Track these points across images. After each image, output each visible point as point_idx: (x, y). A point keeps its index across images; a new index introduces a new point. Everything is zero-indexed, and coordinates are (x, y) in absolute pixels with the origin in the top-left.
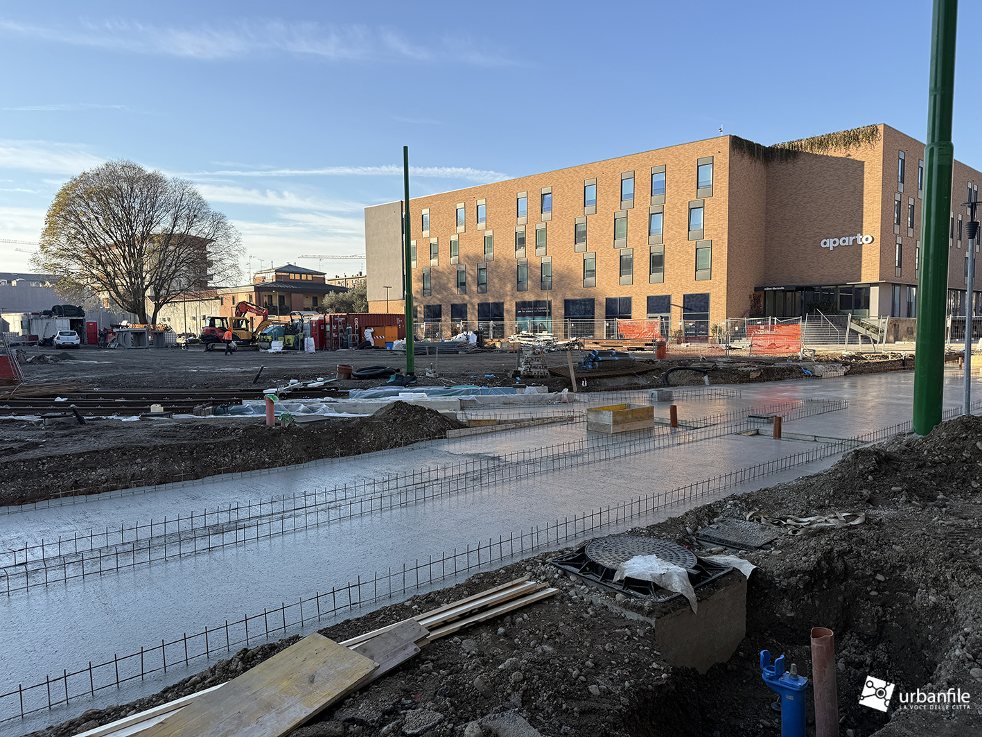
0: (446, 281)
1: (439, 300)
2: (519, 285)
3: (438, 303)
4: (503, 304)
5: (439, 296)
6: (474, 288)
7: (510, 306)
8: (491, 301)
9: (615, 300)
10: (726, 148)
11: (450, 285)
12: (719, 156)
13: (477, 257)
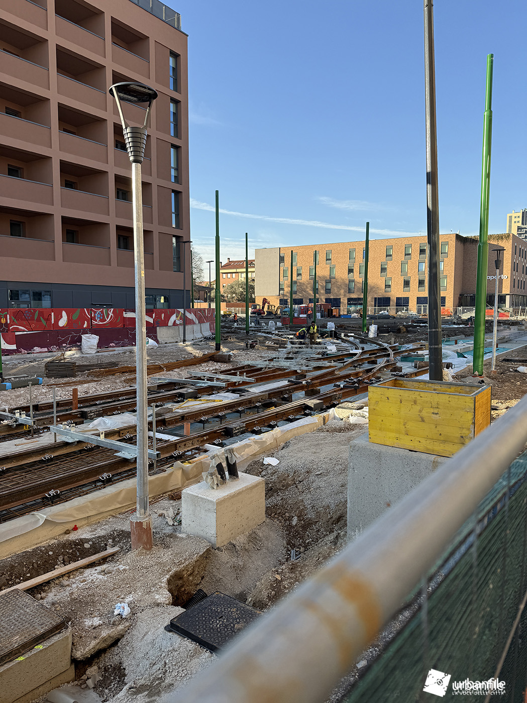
0: (305, 288)
1: (301, 296)
2: (350, 291)
3: (300, 298)
4: (340, 299)
5: (300, 295)
6: (323, 291)
7: (344, 301)
8: (332, 297)
9: (401, 298)
10: (454, 238)
11: (308, 290)
12: (451, 242)
13: (324, 277)
